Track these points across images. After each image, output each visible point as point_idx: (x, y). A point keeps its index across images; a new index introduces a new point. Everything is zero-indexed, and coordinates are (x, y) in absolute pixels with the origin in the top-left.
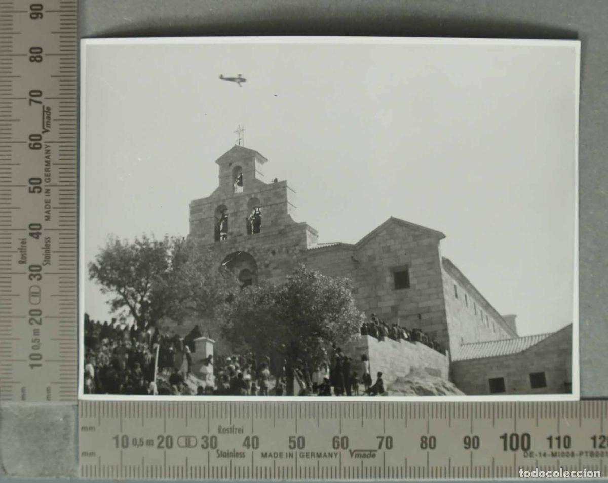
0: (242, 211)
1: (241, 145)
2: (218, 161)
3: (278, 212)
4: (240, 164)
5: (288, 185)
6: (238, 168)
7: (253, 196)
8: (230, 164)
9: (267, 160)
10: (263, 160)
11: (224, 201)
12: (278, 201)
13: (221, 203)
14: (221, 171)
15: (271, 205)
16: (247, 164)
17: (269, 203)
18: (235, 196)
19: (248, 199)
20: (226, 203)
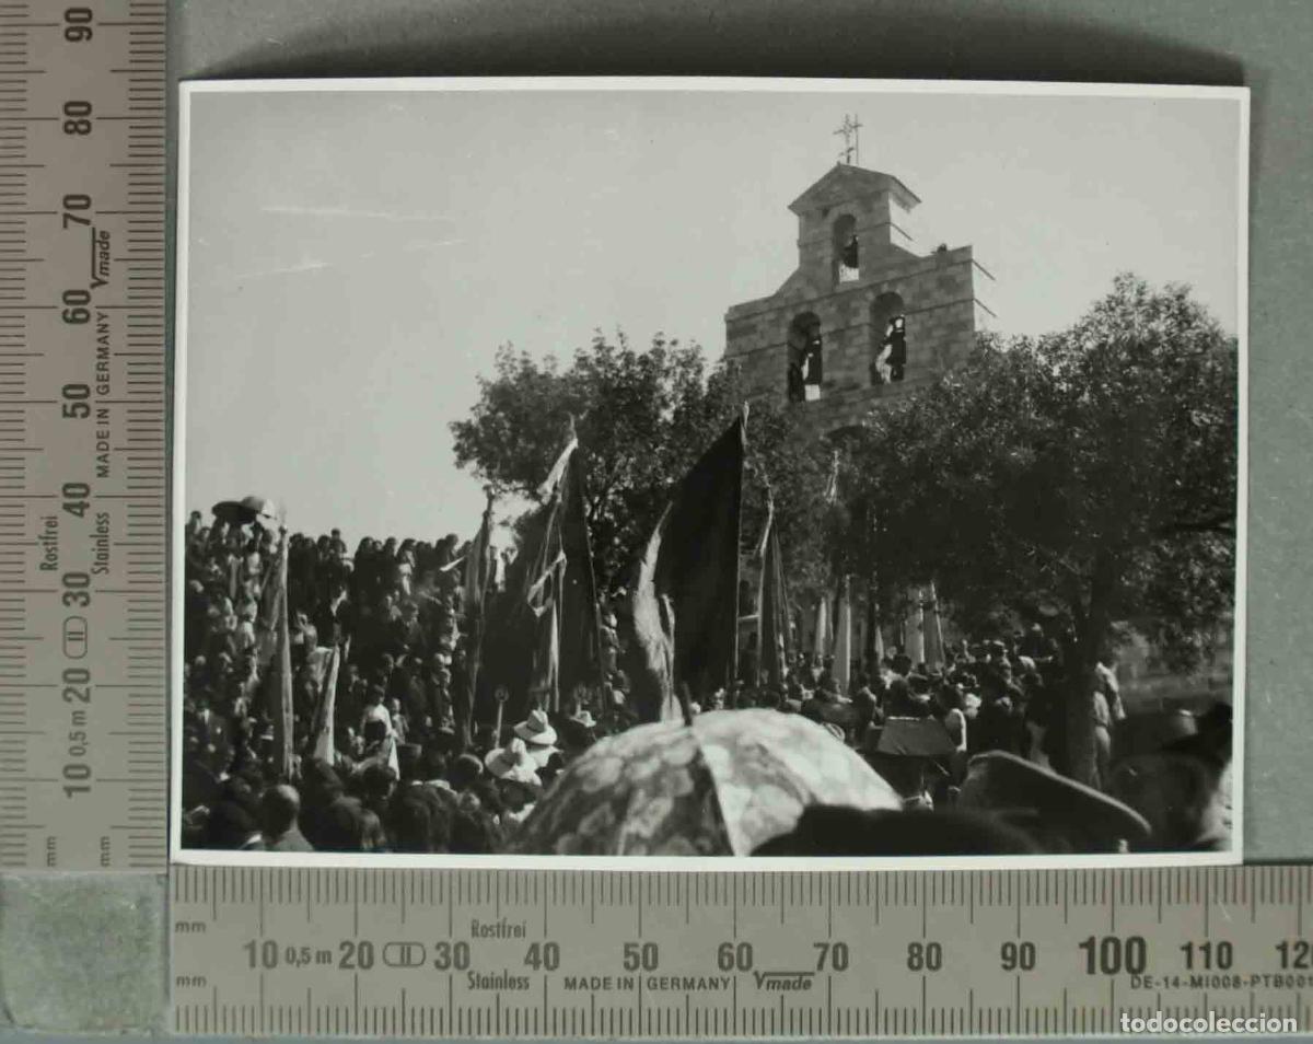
0: (859, 327)
1: (853, 163)
2: (794, 207)
3: (950, 326)
4: (852, 208)
5: (974, 257)
6: (846, 222)
7: (885, 288)
8: (825, 212)
9: (918, 201)
10: (908, 199)
11: (810, 302)
12: (950, 299)
13: (803, 309)
14: (803, 230)
15: (930, 310)
16: (870, 210)
17: (925, 304)
18: (839, 289)
19: (871, 296)
20: (818, 310)
